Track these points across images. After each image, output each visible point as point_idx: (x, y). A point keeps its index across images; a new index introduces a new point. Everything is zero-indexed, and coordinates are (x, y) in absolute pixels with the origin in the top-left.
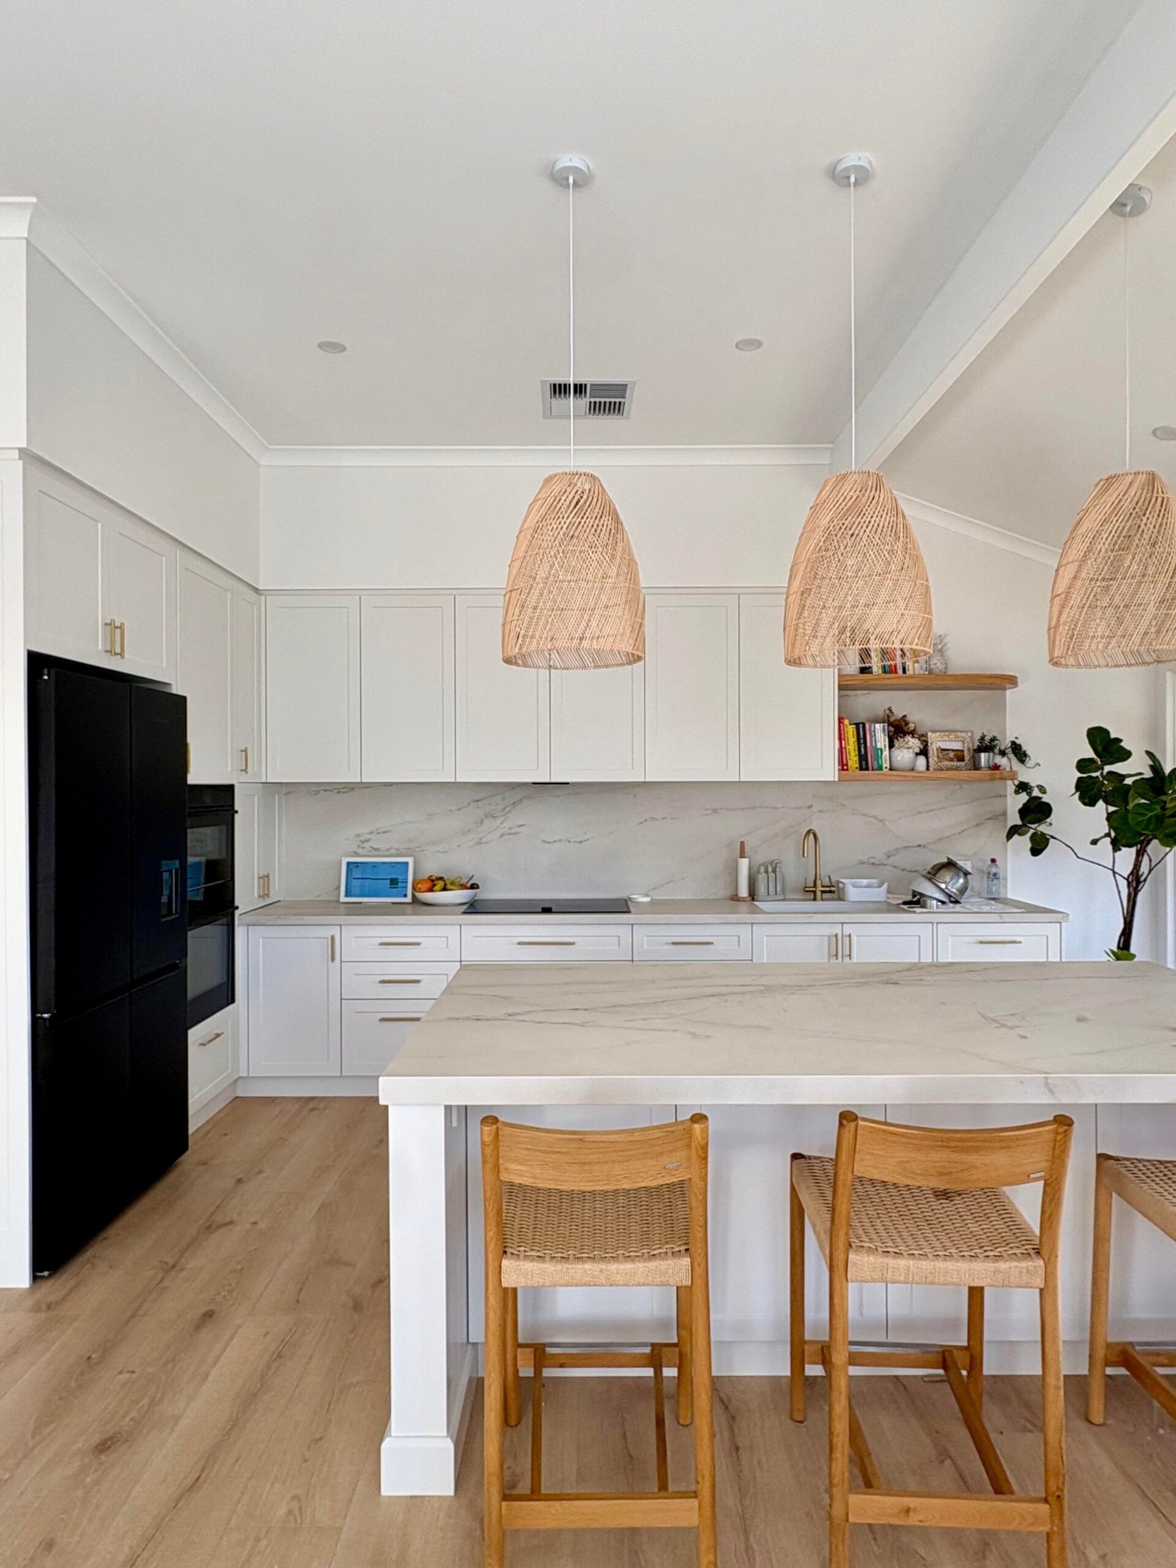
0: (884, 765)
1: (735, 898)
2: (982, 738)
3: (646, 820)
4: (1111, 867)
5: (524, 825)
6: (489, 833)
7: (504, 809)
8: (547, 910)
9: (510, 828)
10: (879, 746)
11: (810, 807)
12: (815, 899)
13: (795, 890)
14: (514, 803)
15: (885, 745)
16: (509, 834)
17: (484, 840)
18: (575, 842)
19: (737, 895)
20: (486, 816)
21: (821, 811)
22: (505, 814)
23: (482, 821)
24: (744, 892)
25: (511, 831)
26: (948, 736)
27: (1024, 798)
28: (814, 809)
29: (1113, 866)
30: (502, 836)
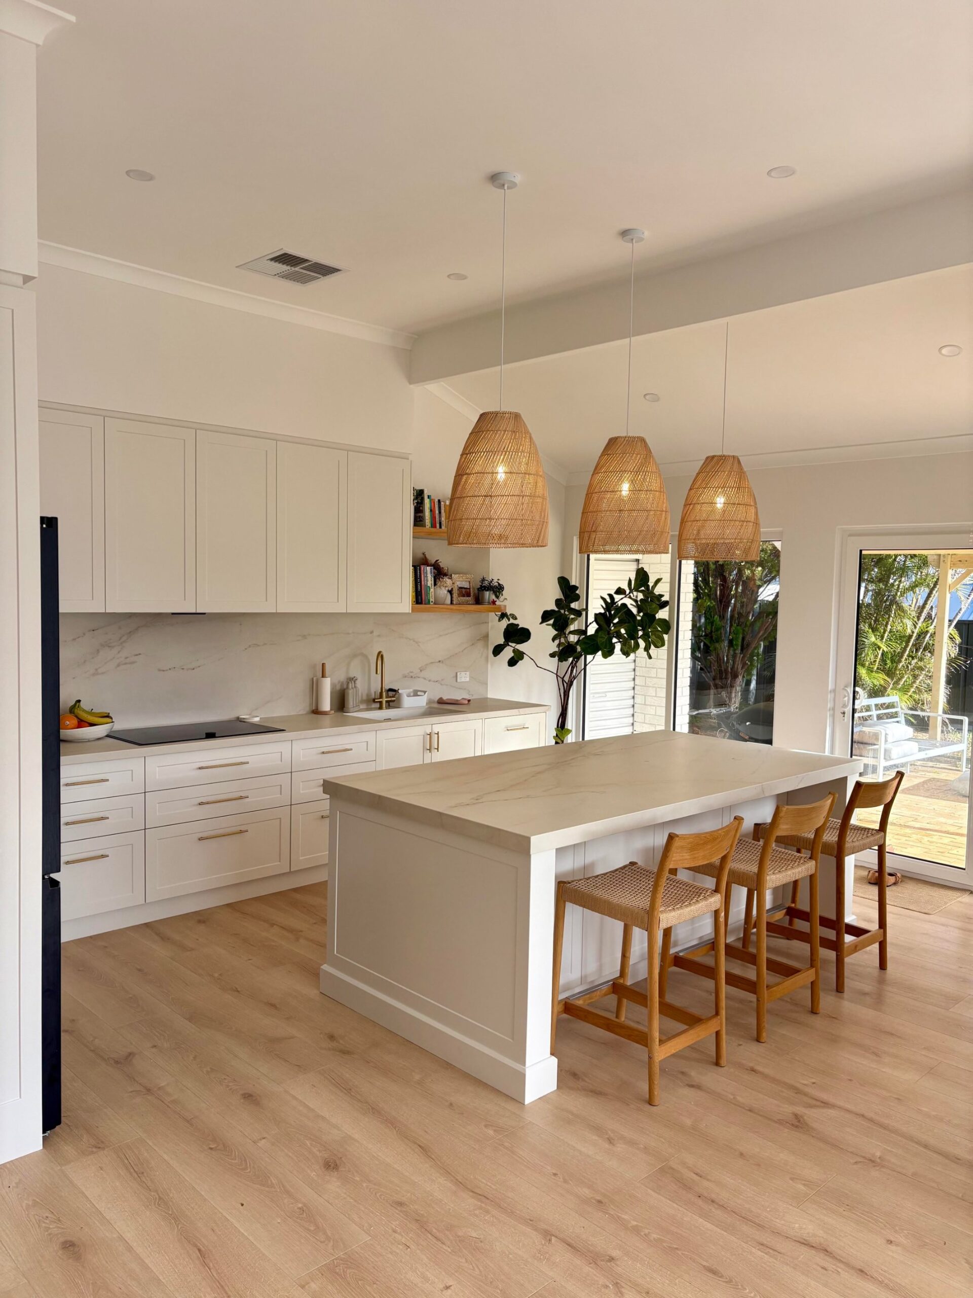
0: (431, 600)
1: (316, 712)
2: (483, 580)
3: (250, 646)
4: (556, 673)
5: (140, 654)
6: (106, 663)
7: (120, 638)
8: (210, 736)
9: (126, 658)
10: (428, 585)
11: (372, 632)
12: (381, 708)
13: (362, 702)
14: (130, 632)
15: (431, 584)
16: (126, 664)
17: (100, 671)
18: (188, 669)
19: (317, 709)
20: (102, 646)
21: (379, 636)
22: (121, 643)
23: (98, 651)
24: (326, 705)
25: (128, 661)
26: (462, 577)
27: (505, 623)
28: (375, 634)
29: (557, 672)
30: (118, 665)
